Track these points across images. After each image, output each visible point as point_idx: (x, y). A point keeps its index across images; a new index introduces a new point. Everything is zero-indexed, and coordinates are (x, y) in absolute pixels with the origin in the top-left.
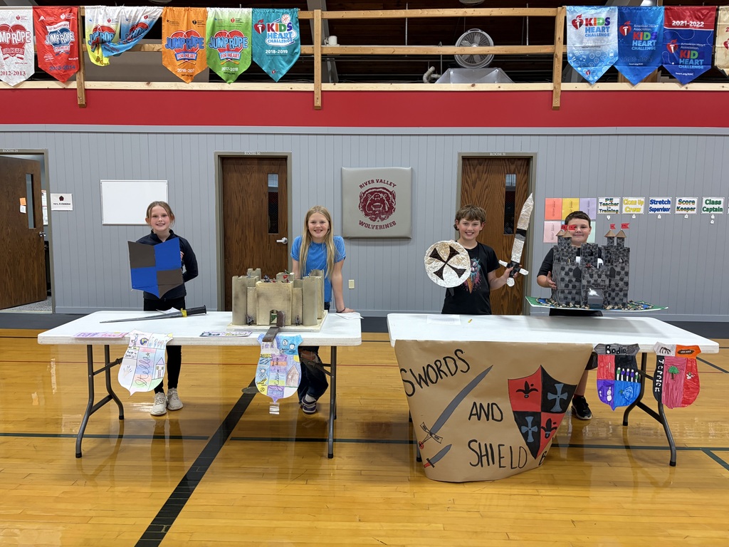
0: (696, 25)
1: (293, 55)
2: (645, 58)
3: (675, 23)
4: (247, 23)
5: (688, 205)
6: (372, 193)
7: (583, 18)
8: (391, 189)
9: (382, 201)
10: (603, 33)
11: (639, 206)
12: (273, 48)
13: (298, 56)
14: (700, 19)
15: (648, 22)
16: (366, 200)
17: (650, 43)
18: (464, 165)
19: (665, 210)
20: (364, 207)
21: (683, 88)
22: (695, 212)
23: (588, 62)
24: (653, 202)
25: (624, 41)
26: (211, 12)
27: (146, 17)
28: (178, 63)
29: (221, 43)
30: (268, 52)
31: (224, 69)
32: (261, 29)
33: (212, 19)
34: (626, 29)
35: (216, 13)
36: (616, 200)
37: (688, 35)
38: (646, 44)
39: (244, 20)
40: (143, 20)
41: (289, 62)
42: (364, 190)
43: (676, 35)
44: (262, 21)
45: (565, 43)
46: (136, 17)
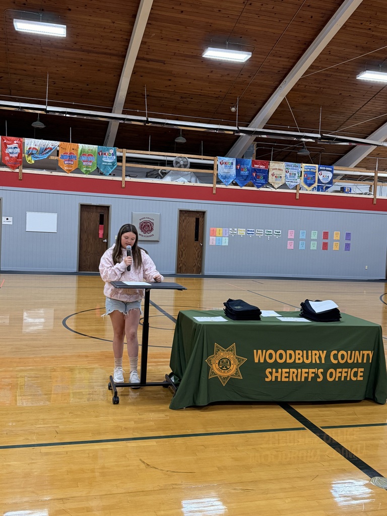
0: (262, 167)
1: (113, 165)
2: (245, 178)
3: (255, 166)
4: (95, 151)
5: (260, 232)
6: (144, 223)
7: (224, 161)
8: (152, 221)
9: (148, 226)
10: (230, 168)
11: (243, 232)
12: (105, 162)
13: (116, 166)
14: (264, 165)
15: (246, 165)
16: (142, 225)
17: (247, 172)
18: (180, 213)
19: (252, 234)
20: (141, 228)
21: (258, 190)
22: (262, 235)
23: (225, 178)
24: (248, 231)
25: (238, 171)
26: (81, 146)
27: (52, 145)
28: (66, 165)
29: (83, 158)
30: (103, 163)
31: (85, 169)
32: (100, 154)
33: (81, 149)
34: (238, 166)
35: (83, 146)
36: (236, 230)
37: (259, 170)
38: (245, 173)
39: (94, 150)
40: (51, 146)
41: (112, 168)
42: (141, 221)
43: (255, 170)
44: (101, 151)
45: (217, 170)
46: (48, 145)
